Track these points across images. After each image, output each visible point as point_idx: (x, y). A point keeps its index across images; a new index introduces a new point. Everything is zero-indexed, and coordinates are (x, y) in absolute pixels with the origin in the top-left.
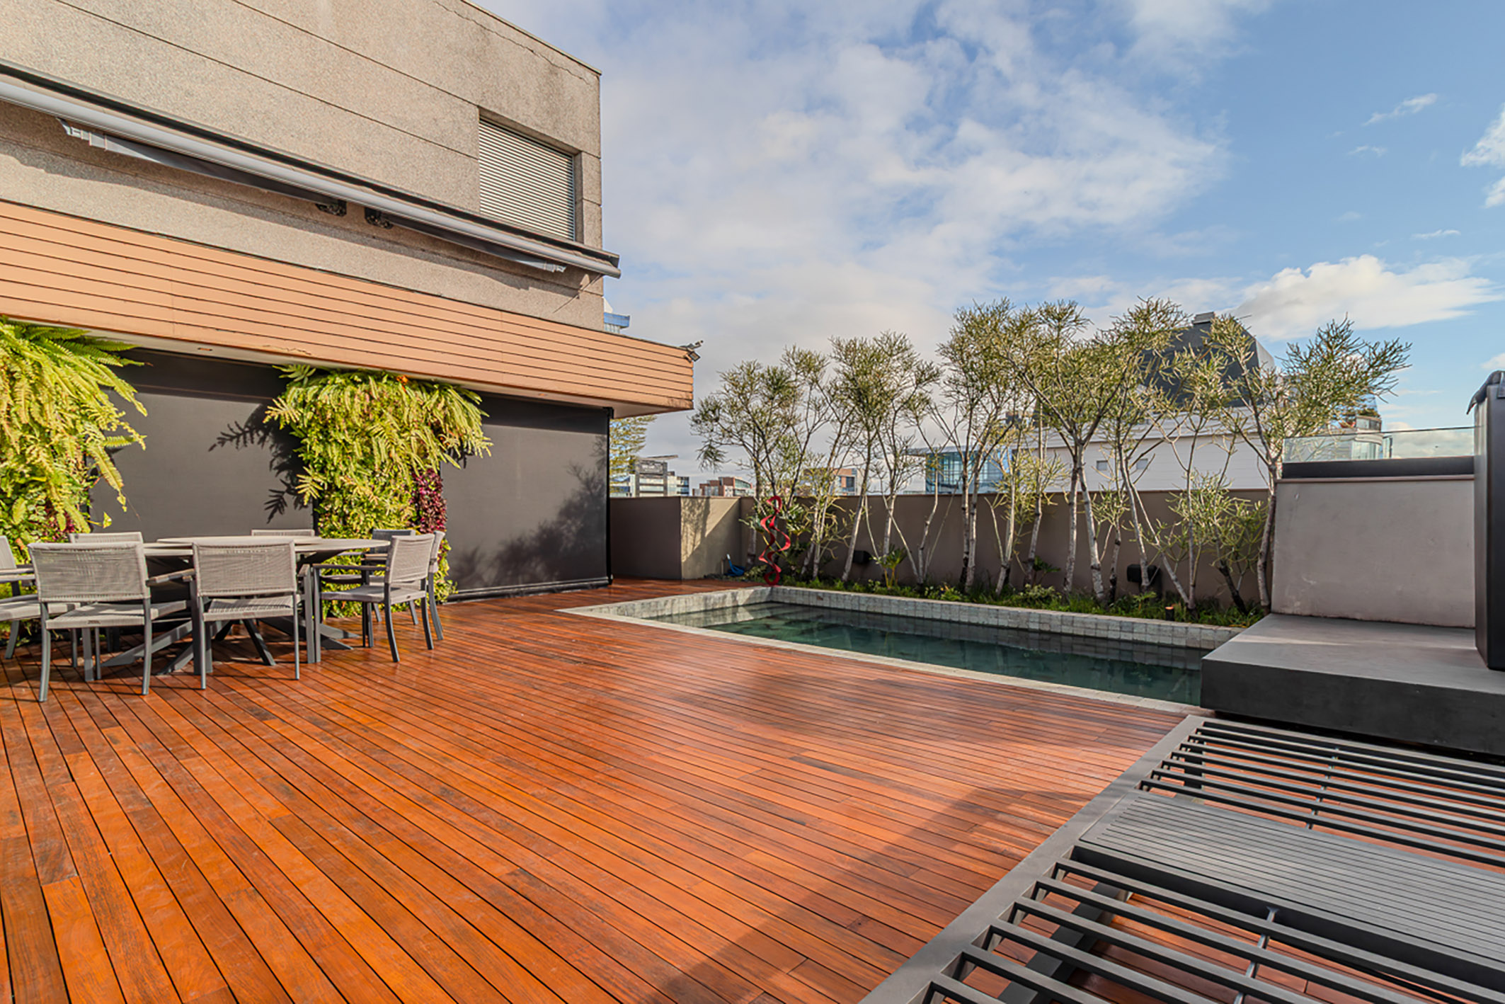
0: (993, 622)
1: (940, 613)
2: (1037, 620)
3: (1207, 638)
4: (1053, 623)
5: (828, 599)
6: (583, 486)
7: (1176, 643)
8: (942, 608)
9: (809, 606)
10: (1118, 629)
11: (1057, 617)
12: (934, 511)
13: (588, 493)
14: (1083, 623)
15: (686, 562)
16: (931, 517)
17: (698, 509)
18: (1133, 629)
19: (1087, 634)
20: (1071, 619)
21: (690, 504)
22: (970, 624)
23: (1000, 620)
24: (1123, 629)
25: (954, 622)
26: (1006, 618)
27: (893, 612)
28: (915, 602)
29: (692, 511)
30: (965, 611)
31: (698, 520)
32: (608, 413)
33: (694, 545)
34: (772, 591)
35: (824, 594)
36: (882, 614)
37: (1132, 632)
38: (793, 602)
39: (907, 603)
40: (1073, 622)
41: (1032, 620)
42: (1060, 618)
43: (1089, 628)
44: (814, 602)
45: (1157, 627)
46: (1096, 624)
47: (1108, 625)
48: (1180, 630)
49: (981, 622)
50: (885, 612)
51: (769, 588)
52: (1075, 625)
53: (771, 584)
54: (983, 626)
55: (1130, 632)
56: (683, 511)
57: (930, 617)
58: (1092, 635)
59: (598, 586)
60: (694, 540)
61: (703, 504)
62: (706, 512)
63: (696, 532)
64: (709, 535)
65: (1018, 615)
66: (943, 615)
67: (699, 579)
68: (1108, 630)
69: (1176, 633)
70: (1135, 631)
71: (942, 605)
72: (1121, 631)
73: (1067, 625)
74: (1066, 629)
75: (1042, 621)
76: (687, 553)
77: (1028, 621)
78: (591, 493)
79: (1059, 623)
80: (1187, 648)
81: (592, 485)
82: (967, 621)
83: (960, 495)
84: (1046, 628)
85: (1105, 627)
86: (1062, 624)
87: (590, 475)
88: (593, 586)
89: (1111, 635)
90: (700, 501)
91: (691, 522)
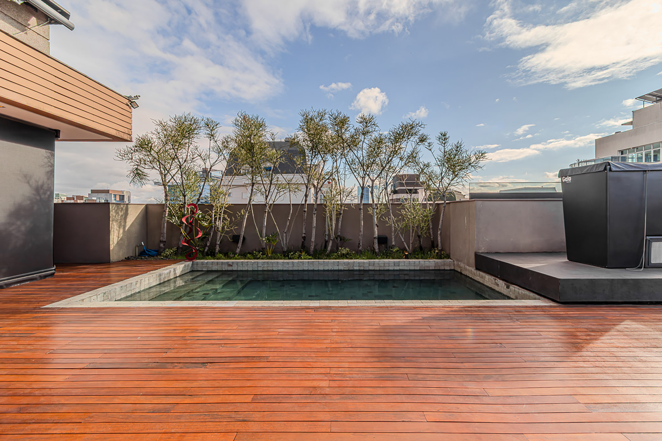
0: (336, 268)
1: (308, 266)
2: (358, 265)
3: (427, 265)
4: (365, 265)
5: (236, 265)
6: (34, 192)
7: (416, 268)
8: (309, 264)
9: (222, 271)
10: (393, 265)
11: (367, 262)
12: (291, 212)
13: (38, 198)
14: (379, 264)
15: (113, 249)
16: (290, 215)
17: (121, 212)
18: (399, 264)
19: (380, 269)
20: (373, 263)
21: (116, 209)
22: (324, 271)
23: (340, 267)
24: (396, 265)
25: (316, 271)
26: (343, 266)
27: (279, 269)
28: (293, 262)
29: (117, 213)
30: (321, 264)
31: (121, 219)
32: (55, 134)
33: (118, 237)
34: (193, 264)
35: (233, 262)
36: (273, 271)
37: (399, 266)
38: (210, 269)
39: (288, 263)
40: (374, 264)
41: (355, 265)
42: (368, 263)
43: (381, 266)
44: (226, 268)
45: (408, 263)
46: (384, 264)
47: (389, 264)
48: (417, 263)
49: (330, 269)
50: (274, 269)
51: (191, 262)
52: (375, 265)
53: (190, 260)
54: (331, 271)
55: (398, 266)
56: (111, 213)
57: (302, 269)
58: (383, 269)
59: (45, 276)
60: (119, 234)
61: (124, 208)
62: (126, 214)
63: (119, 228)
64: (128, 230)
65: (349, 263)
66: (309, 267)
67: (122, 261)
68: (389, 266)
69: (415, 264)
70: (400, 265)
71: (308, 262)
72: (394, 266)
73: (371, 266)
74: (371, 268)
75: (360, 265)
76: (114, 243)
77: (353, 266)
78: (41, 198)
79: (368, 265)
80: (420, 270)
81: (41, 191)
82: (322, 269)
83: (303, 204)
84: (362, 268)
85: (388, 265)
86: (369, 266)
87: (40, 183)
88: (41, 277)
89: (391, 268)
90: (122, 206)
91: (117, 221)
